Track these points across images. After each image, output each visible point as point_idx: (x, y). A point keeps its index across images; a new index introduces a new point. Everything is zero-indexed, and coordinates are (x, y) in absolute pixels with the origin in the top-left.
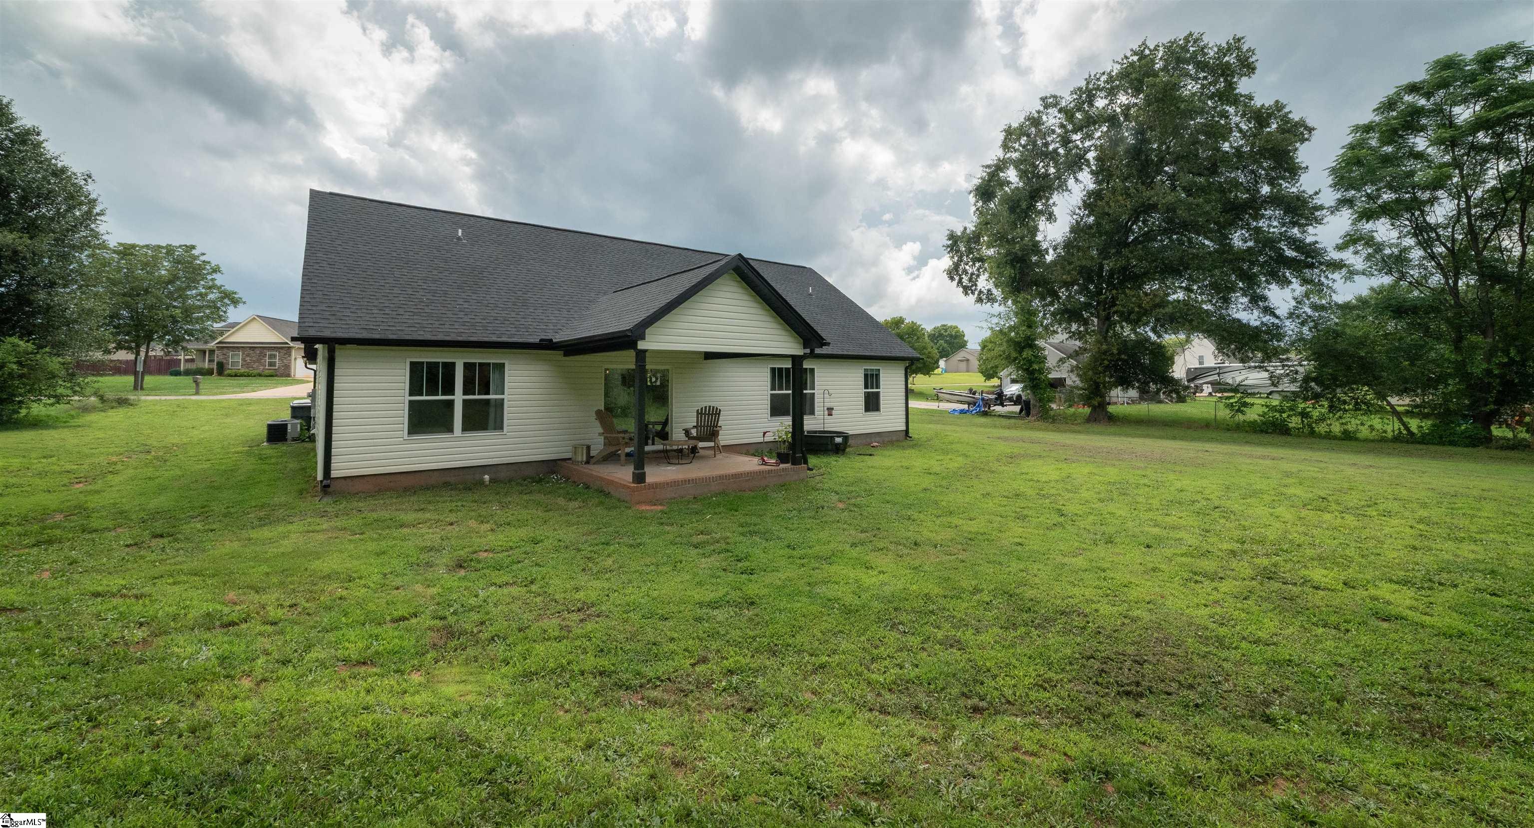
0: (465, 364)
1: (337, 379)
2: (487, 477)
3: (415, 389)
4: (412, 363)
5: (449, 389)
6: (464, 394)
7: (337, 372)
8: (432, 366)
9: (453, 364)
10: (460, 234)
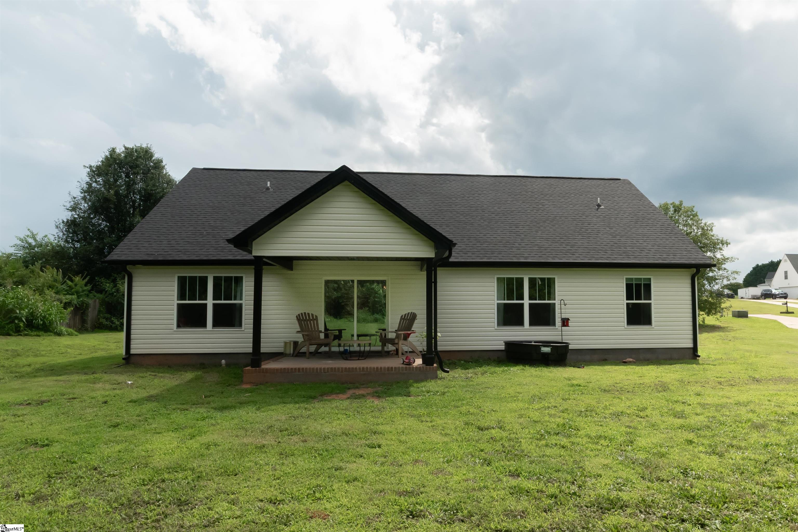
0: (214, 277)
1: (134, 289)
2: (223, 361)
3: (182, 296)
4: (179, 277)
5: (204, 296)
6: (214, 299)
7: (134, 284)
8: (193, 279)
9: (206, 277)
10: (269, 185)
